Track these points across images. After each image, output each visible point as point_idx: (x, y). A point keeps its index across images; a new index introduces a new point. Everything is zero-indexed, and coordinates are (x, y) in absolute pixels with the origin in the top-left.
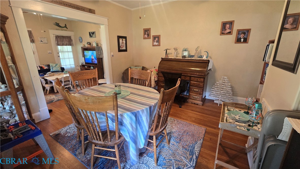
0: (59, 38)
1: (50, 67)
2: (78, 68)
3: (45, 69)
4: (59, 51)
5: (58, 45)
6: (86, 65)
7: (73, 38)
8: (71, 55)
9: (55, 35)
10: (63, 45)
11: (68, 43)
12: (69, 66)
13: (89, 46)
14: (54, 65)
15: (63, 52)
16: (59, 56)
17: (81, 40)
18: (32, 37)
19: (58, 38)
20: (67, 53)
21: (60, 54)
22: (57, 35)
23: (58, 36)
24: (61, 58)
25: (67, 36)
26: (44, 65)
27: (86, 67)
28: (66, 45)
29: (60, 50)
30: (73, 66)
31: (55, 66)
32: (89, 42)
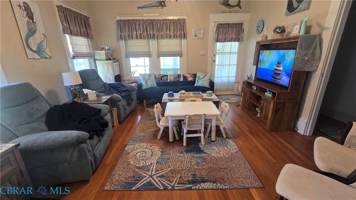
0: (222, 29)
1: (195, 79)
2: (238, 88)
3: (189, 80)
4: (218, 52)
5: (217, 42)
6: (255, 85)
7: (245, 27)
8: (234, 59)
9: (216, 24)
10: (225, 41)
11: (234, 36)
12: (226, 78)
13: (278, 36)
14: (203, 75)
15: (222, 53)
16: (214, 61)
17: (260, 29)
18: (185, 29)
19: (221, 27)
20: (229, 55)
21: (217, 56)
22: (219, 23)
23: (221, 24)
24: (217, 64)
25: (236, 23)
26: (189, 74)
27: (255, 88)
28: (231, 40)
29: (219, 50)
30: (233, 79)
31: (203, 78)
32: (281, 25)
